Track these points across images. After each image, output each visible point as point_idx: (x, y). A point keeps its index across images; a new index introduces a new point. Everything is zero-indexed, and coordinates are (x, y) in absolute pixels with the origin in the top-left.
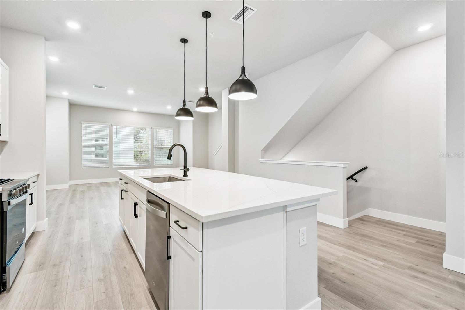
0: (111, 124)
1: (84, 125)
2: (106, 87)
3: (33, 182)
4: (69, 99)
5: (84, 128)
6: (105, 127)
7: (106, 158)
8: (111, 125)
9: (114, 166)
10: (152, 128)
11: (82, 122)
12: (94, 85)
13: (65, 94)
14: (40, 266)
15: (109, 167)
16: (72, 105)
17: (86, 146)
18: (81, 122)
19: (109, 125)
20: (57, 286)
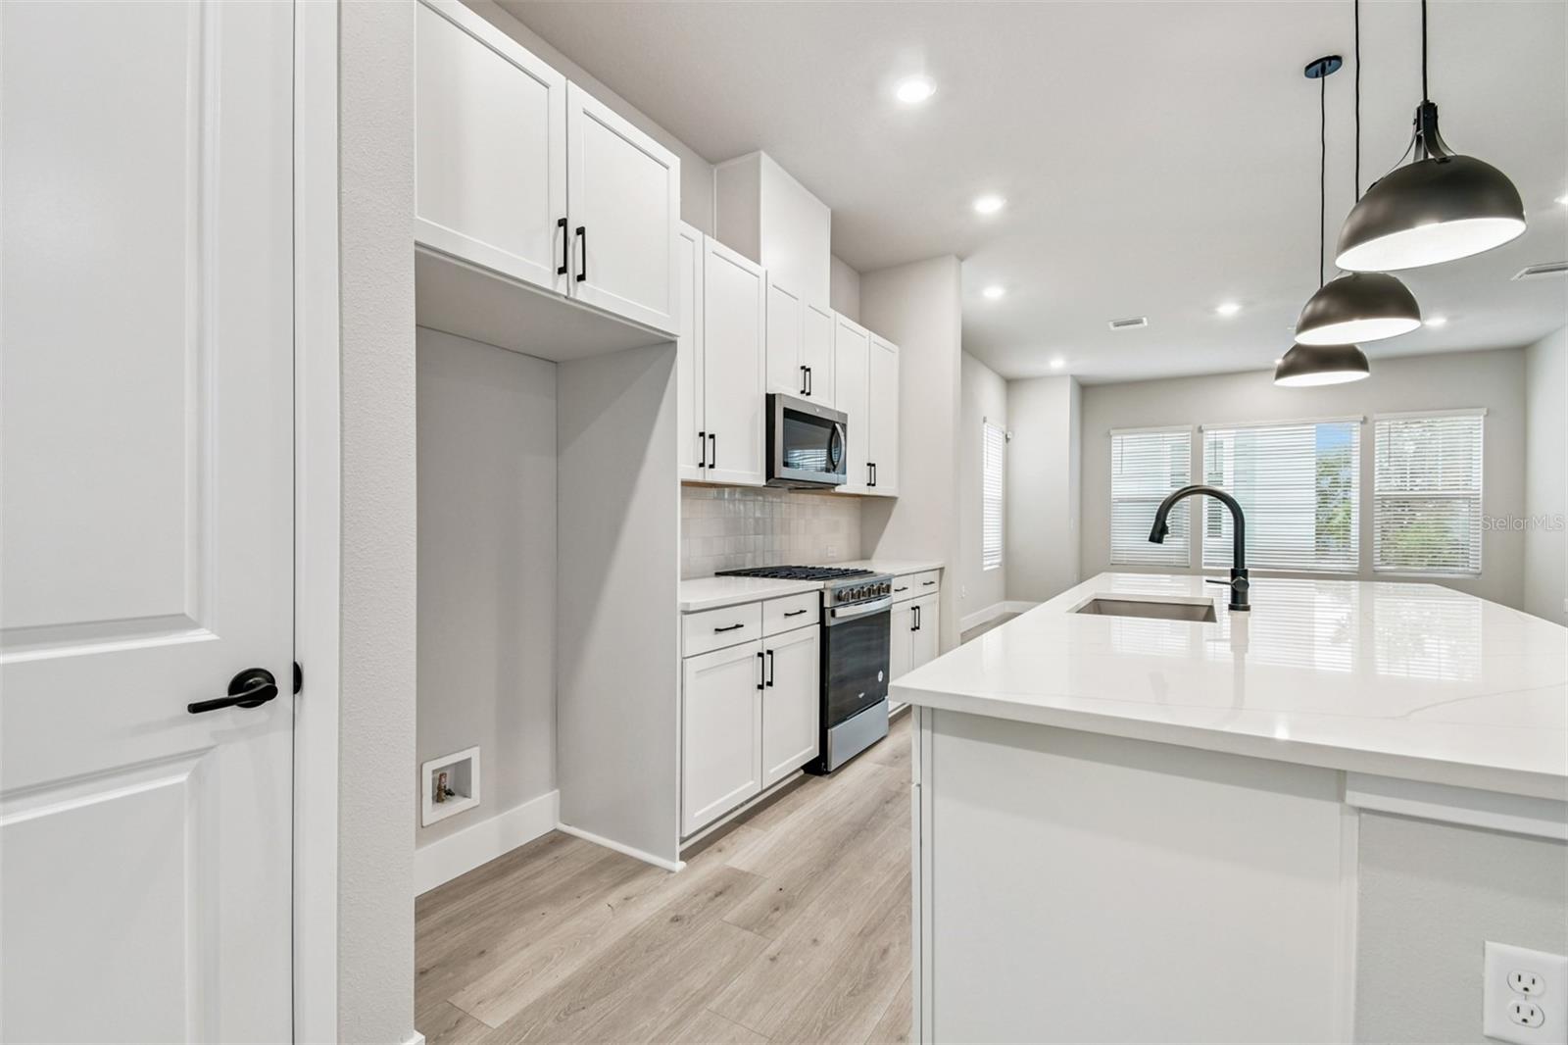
0: (1197, 426)
1: (1116, 440)
2: (1145, 319)
3: (925, 584)
4: (1073, 373)
5: (1115, 449)
6: (1180, 438)
7: (1181, 537)
8: (1196, 430)
9: (1206, 564)
10: (1365, 419)
11: (1112, 432)
12: (1111, 324)
13: (1057, 363)
14: (896, 757)
15: (1188, 567)
16: (1087, 390)
17: (1121, 501)
18: (1109, 433)
19: (1192, 432)
20: (890, 805)
